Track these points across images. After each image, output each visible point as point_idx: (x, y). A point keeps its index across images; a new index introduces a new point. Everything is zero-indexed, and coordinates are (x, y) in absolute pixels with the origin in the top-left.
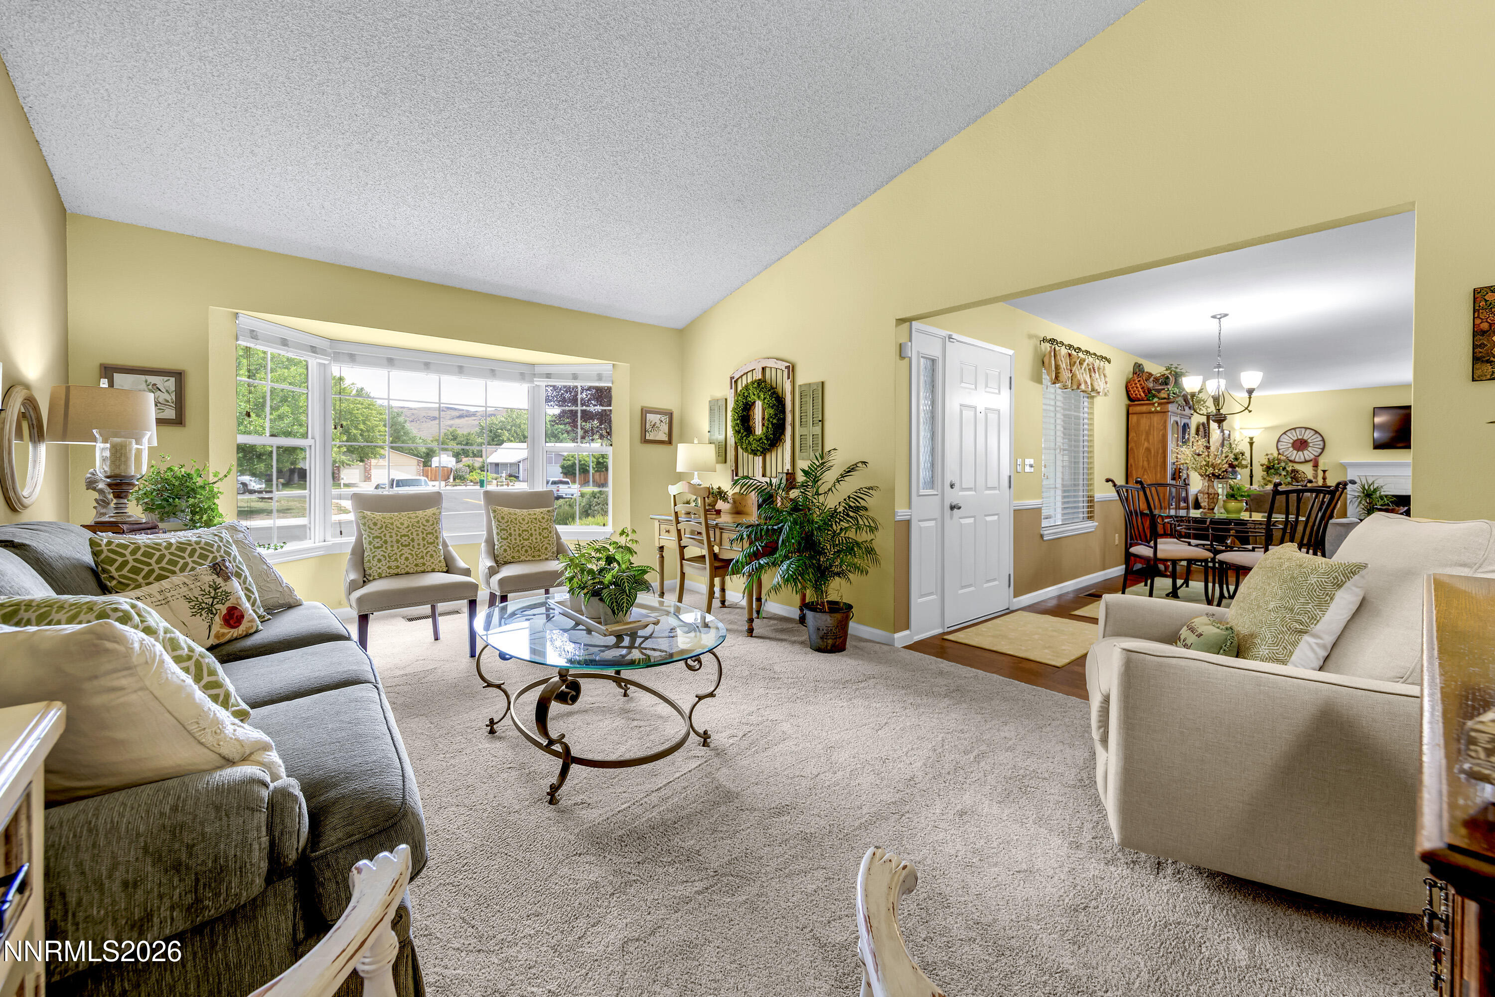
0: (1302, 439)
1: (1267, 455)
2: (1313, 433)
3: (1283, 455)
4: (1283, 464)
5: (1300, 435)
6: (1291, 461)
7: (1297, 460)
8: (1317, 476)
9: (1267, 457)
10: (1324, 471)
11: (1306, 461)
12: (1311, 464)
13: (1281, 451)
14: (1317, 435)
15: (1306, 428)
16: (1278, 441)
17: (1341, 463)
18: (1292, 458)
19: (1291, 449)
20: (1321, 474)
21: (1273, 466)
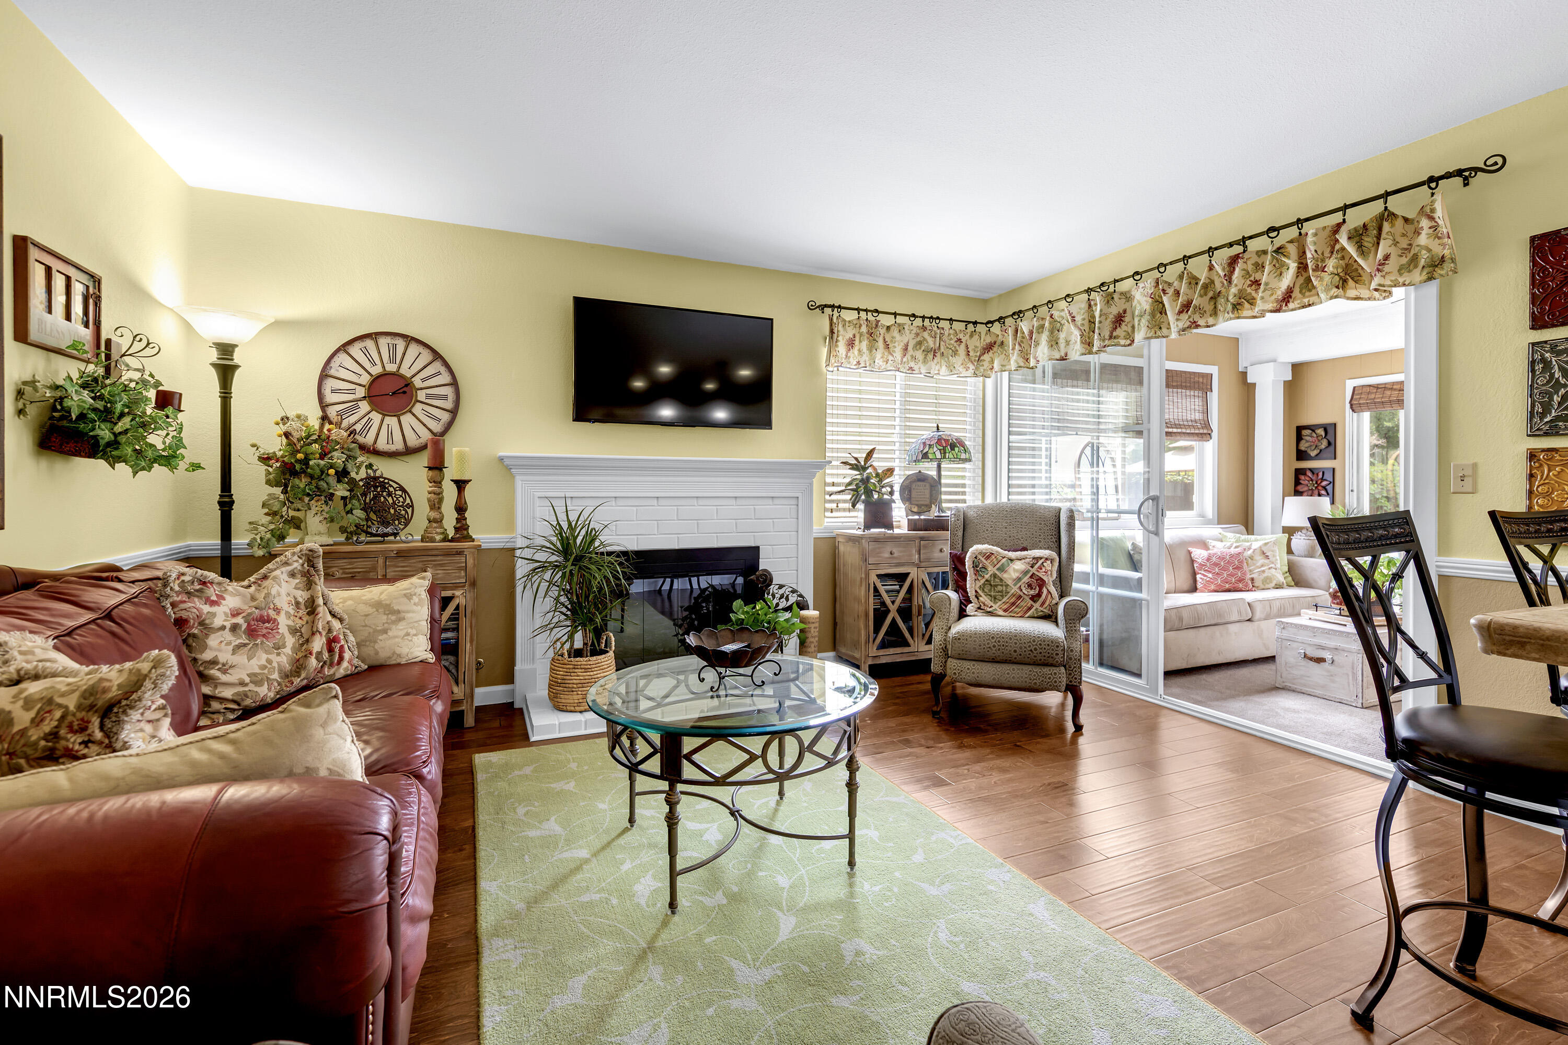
0: (396, 375)
1: (285, 419)
2: (426, 356)
3: (338, 424)
4: (338, 458)
5: (392, 360)
6: (362, 448)
7: (382, 445)
8: (441, 501)
9: (284, 428)
10: (461, 485)
11: (409, 452)
12: (424, 459)
13: (332, 412)
14: (437, 366)
15: (409, 339)
16: (324, 376)
17: (501, 459)
18: (369, 439)
19: (365, 406)
20: (450, 493)
21: (305, 462)
